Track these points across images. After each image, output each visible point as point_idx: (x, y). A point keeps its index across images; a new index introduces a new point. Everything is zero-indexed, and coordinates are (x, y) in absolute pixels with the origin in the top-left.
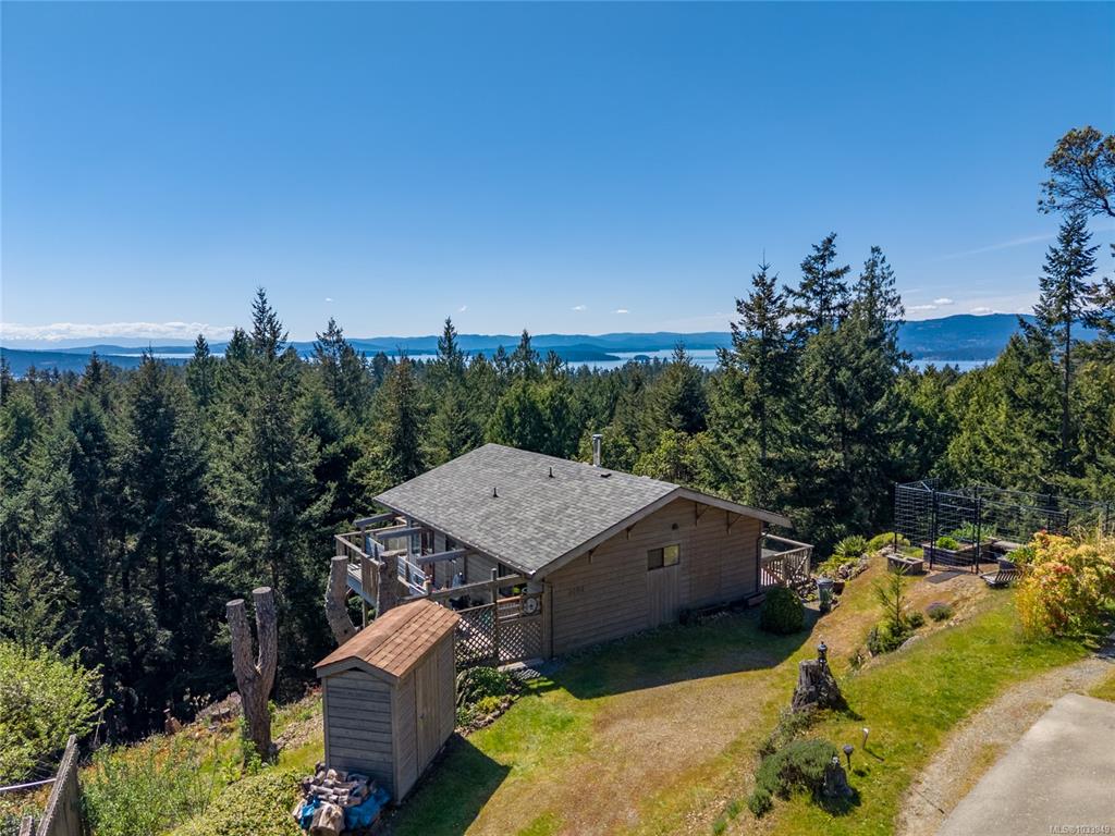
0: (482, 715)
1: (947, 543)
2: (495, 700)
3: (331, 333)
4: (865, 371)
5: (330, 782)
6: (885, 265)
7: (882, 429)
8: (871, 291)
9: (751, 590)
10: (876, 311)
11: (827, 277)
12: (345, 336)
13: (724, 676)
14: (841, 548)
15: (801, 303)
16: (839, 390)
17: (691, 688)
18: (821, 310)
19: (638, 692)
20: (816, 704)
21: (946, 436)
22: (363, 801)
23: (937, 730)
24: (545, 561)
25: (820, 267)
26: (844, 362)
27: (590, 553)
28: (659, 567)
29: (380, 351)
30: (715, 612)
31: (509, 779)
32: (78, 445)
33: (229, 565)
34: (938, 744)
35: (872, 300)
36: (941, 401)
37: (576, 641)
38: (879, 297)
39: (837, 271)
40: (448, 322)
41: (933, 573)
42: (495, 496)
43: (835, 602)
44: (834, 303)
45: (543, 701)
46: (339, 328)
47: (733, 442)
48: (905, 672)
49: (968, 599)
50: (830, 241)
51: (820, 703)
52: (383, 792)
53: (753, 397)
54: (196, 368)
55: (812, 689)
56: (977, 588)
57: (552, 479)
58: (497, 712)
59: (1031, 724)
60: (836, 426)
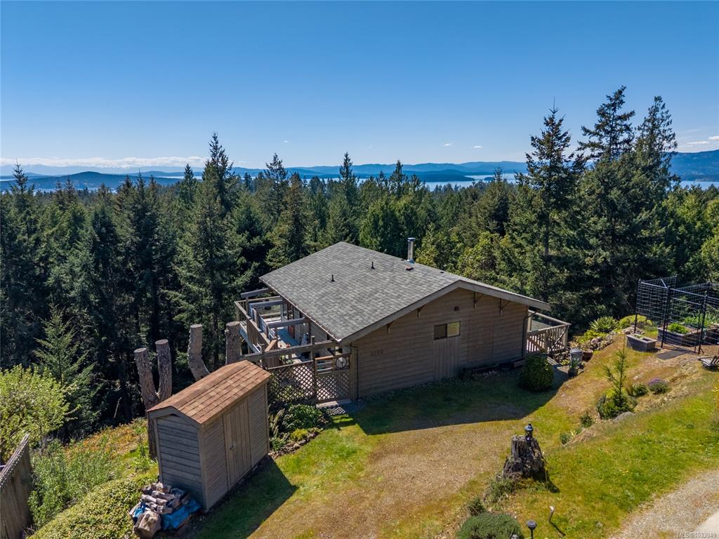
0: (292, 442)
1: (678, 328)
2: (304, 432)
3: (275, 164)
4: (634, 190)
5: (157, 493)
6: (664, 111)
7: (645, 233)
8: (652, 131)
9: (516, 356)
10: (655, 145)
11: (617, 120)
12: (284, 165)
13: (480, 423)
14: (595, 325)
15: (595, 139)
16: (612, 205)
17: (452, 431)
18: (610, 145)
19: (412, 431)
20: (521, 473)
21: (701, 237)
22: (174, 510)
23: (620, 511)
24: (350, 331)
25: (612, 112)
26: (616, 183)
27: (388, 327)
28: (442, 338)
29: (315, 175)
30: (487, 371)
31: (293, 498)
32: (96, 235)
33: (185, 315)
34: (617, 526)
35: (652, 137)
36: (699, 212)
37: (376, 388)
38: (658, 134)
39: (625, 115)
40: (346, 156)
41: (663, 351)
42: (333, 281)
43: (582, 367)
44: (621, 139)
45: (340, 434)
46: (280, 160)
47: (524, 243)
48: (605, 450)
49: (685, 376)
50: (620, 92)
51: (524, 472)
52: (194, 503)
53: (539, 210)
54: (185, 186)
55: (519, 461)
56: (695, 367)
57: (373, 270)
58: (304, 441)
59: (709, 515)
60: (606, 231)
